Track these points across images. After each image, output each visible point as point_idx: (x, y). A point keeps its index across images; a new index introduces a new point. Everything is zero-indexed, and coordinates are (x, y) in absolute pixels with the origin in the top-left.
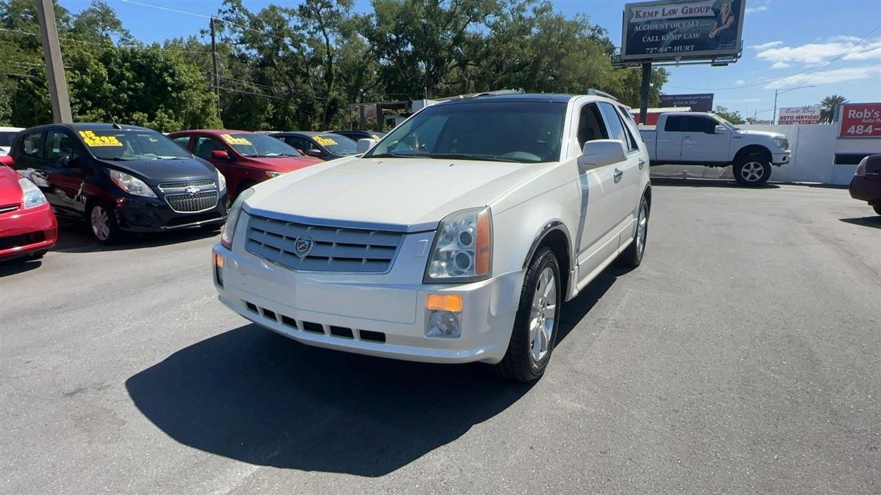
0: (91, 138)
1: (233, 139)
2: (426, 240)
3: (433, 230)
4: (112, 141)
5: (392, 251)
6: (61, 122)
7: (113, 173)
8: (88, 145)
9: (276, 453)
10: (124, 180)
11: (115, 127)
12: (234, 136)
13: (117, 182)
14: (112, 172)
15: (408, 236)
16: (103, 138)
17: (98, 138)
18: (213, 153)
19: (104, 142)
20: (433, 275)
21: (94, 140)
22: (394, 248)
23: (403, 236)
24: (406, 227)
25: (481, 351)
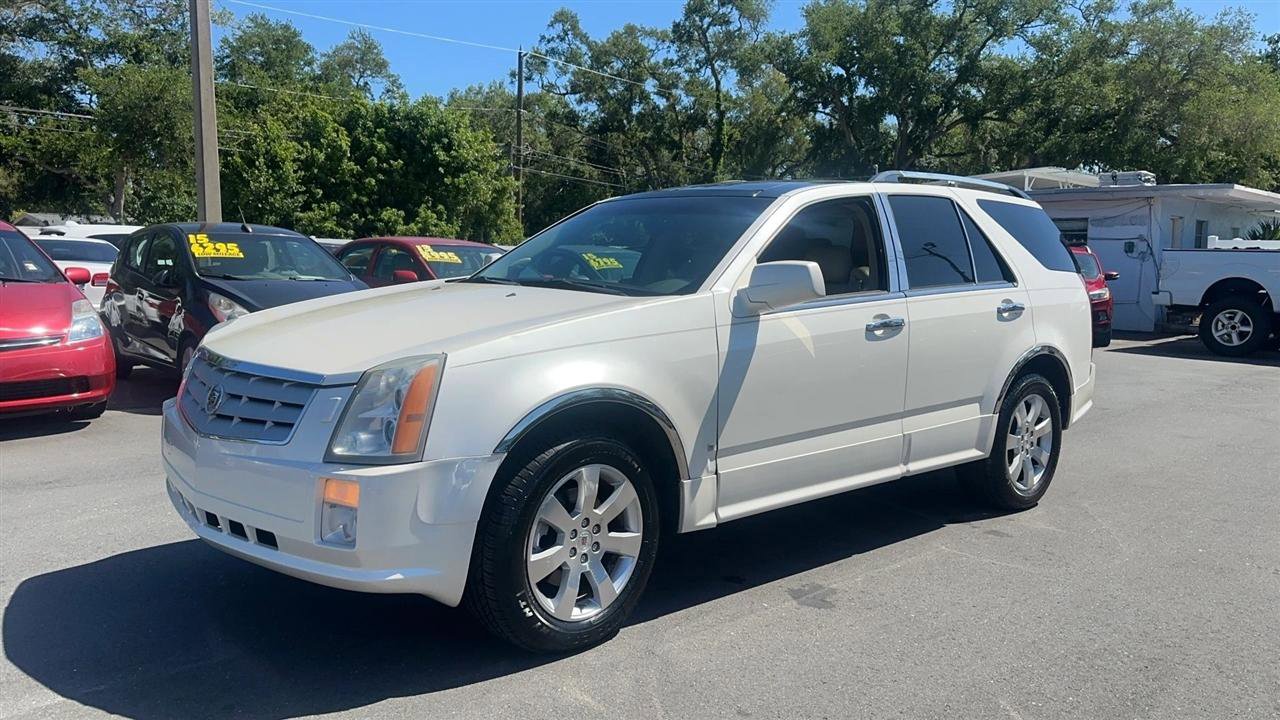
0: (201, 245)
1: (433, 253)
2: (339, 398)
3: (353, 384)
4: (232, 250)
5: (296, 411)
6: (205, 220)
7: (214, 298)
8: (193, 255)
9: (103, 687)
10: (226, 309)
11: (245, 229)
12: (436, 248)
13: (216, 311)
14: (213, 296)
15: (321, 390)
16: (218, 246)
17: (211, 245)
18: (395, 275)
19: (218, 250)
20: (338, 451)
21: (205, 248)
22: (302, 407)
23: (316, 390)
24: (321, 377)
25: (398, 576)
